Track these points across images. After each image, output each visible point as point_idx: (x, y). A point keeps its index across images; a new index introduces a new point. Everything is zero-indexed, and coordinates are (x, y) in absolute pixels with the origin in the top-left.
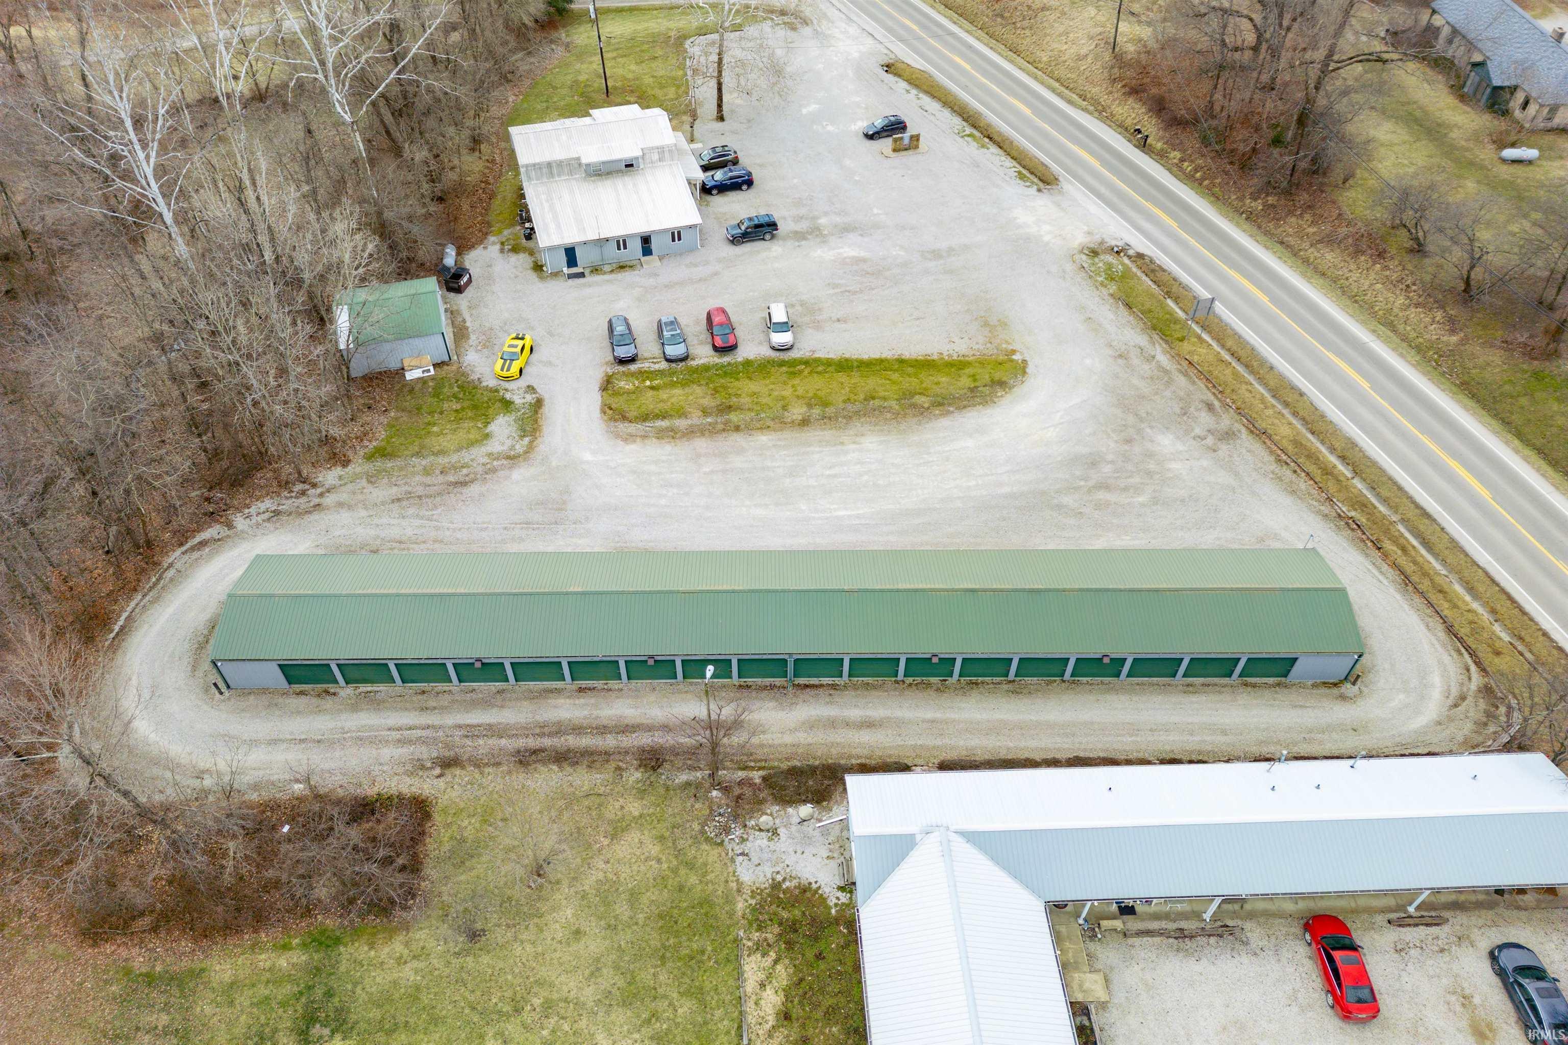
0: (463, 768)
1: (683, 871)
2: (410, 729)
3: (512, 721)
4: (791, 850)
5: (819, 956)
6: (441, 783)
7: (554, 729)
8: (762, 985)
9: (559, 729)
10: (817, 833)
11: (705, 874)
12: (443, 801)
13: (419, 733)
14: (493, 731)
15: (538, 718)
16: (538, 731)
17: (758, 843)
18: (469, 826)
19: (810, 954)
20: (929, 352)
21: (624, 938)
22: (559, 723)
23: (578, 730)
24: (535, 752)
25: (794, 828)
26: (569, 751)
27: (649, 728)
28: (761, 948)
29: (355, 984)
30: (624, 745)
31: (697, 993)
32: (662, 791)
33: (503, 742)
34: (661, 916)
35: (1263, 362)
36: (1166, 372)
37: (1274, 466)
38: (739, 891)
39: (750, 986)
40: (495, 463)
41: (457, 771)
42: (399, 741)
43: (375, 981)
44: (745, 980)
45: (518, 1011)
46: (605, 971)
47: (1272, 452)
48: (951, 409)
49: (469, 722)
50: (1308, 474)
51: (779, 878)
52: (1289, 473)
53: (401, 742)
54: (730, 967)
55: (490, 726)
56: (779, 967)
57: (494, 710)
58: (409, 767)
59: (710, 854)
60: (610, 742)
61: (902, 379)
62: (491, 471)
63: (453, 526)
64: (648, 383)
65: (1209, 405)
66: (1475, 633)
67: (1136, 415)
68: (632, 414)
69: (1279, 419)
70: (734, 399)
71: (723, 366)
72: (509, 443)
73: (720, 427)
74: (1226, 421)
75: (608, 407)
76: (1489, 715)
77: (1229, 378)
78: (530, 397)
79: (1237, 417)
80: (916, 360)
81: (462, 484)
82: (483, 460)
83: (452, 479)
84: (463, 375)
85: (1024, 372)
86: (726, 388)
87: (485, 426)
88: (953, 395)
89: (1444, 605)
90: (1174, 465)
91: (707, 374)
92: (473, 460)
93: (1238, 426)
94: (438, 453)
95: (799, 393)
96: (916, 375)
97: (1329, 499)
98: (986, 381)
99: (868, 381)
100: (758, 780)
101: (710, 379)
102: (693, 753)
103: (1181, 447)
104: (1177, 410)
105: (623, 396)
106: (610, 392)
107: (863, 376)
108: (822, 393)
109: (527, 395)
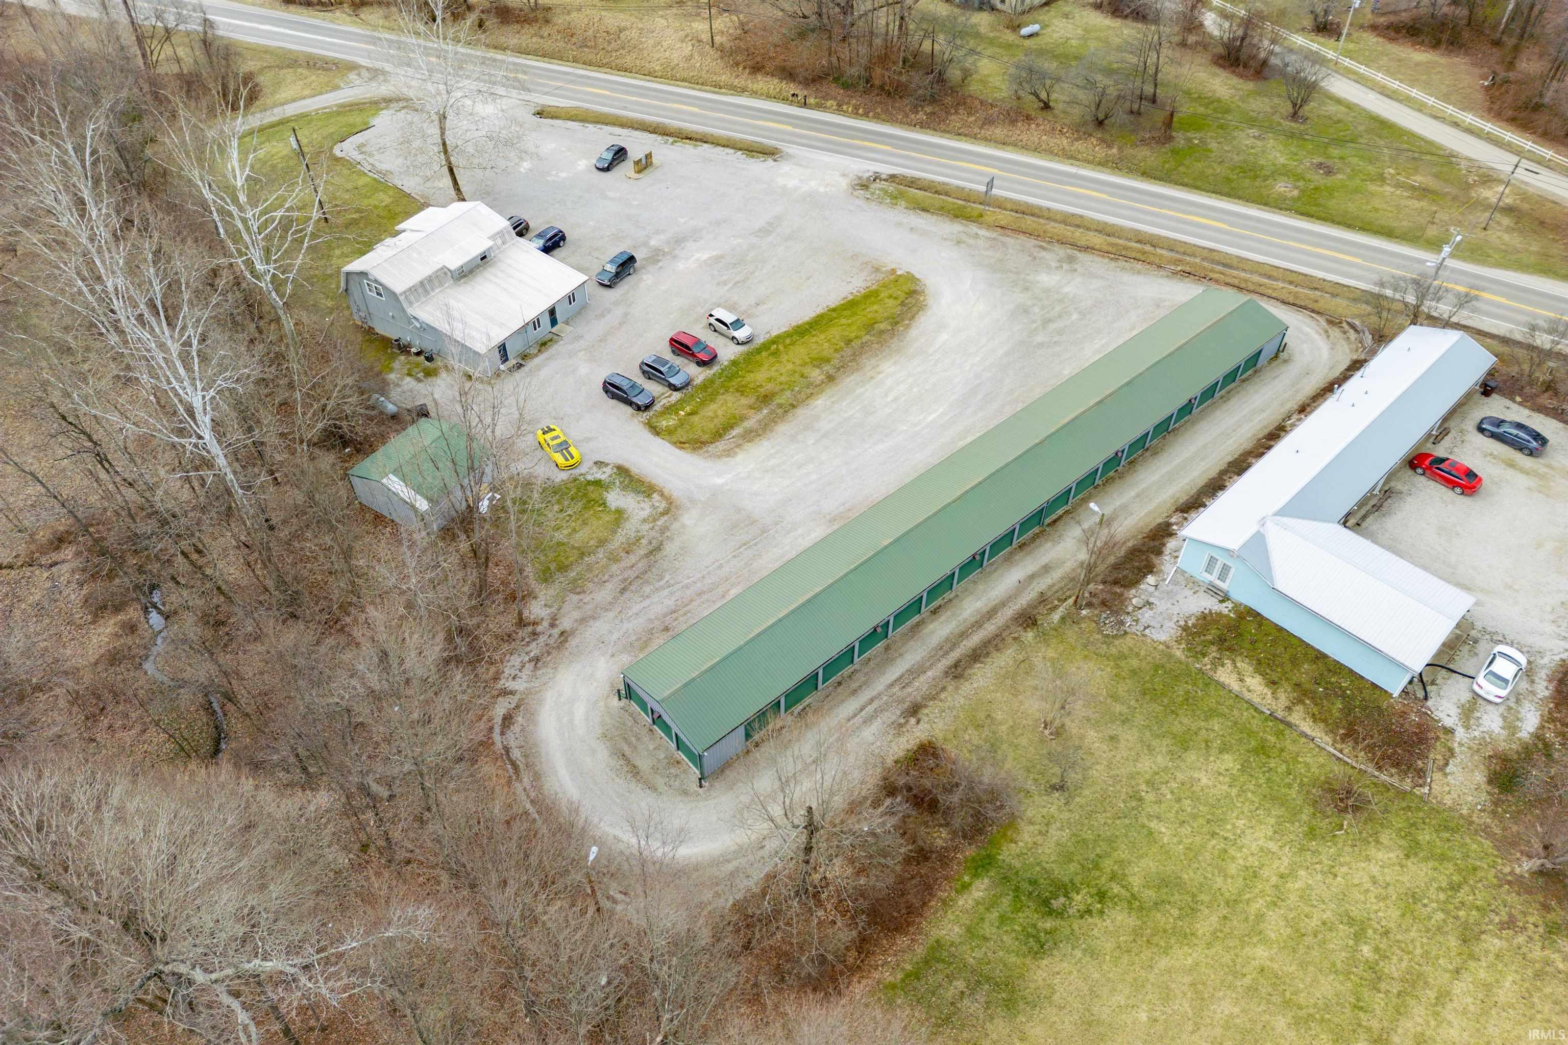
0: (926, 706)
1: (1123, 663)
2: (862, 710)
3: (918, 658)
4: (1169, 605)
5: (1253, 642)
6: (925, 726)
7: (949, 645)
8: (1242, 680)
9: (952, 643)
10: (1171, 587)
11: (1137, 655)
12: (939, 735)
13: (870, 709)
14: (917, 671)
15: (931, 646)
16: (941, 653)
17: (1147, 616)
18: (973, 737)
19: (1247, 646)
20: (843, 296)
21: (1139, 720)
22: (947, 639)
23: (963, 635)
24: (956, 666)
25: (1157, 594)
26: (974, 650)
27: (1003, 604)
28: (1217, 663)
29: (1040, 866)
30: (1000, 624)
31: (1211, 714)
32: (1053, 632)
33: (929, 673)
34: (1143, 695)
35: (1040, 208)
36: (994, 239)
37: (1113, 264)
38: (1168, 647)
39: (1235, 686)
40: (659, 523)
41: (926, 711)
42: (865, 722)
43: (1048, 854)
44: (1229, 685)
45: (1141, 799)
46: (1154, 743)
47: (1103, 257)
49: (893, 679)
50: (1134, 259)
51: (1182, 623)
52: (1124, 263)
53: (868, 721)
54: (1212, 687)
55: (910, 672)
56: (1239, 665)
57: (899, 661)
58: (892, 732)
59: (1127, 643)
60: (990, 628)
61: (850, 321)
62: (664, 530)
63: (695, 579)
64: (682, 413)
65: (1041, 247)
66: (1297, 297)
67: (1011, 272)
68: (706, 438)
69: (1087, 235)
70: (762, 390)
71: (720, 373)
72: (646, 506)
73: (780, 412)
74: (1060, 251)
75: (679, 443)
76: (1344, 333)
77: (1034, 226)
78: (609, 470)
79: (1062, 246)
80: (842, 305)
81: (656, 550)
82: (646, 527)
83: (642, 552)
84: (530, 484)
85: (917, 279)
86: (743, 386)
87: (606, 507)
88: (896, 314)
89: (1269, 292)
90: (1066, 290)
91: (717, 385)
92: (637, 532)
93: (1069, 251)
94: (601, 544)
95: (799, 363)
96: (855, 314)
97: (1159, 267)
98: (903, 296)
99: (831, 333)
100: (1101, 587)
101: (724, 387)
102: (1044, 601)
103: (1057, 278)
104: (1028, 258)
105: (680, 431)
106: (664, 433)
107: (823, 332)
108: (814, 356)
109: (605, 470)
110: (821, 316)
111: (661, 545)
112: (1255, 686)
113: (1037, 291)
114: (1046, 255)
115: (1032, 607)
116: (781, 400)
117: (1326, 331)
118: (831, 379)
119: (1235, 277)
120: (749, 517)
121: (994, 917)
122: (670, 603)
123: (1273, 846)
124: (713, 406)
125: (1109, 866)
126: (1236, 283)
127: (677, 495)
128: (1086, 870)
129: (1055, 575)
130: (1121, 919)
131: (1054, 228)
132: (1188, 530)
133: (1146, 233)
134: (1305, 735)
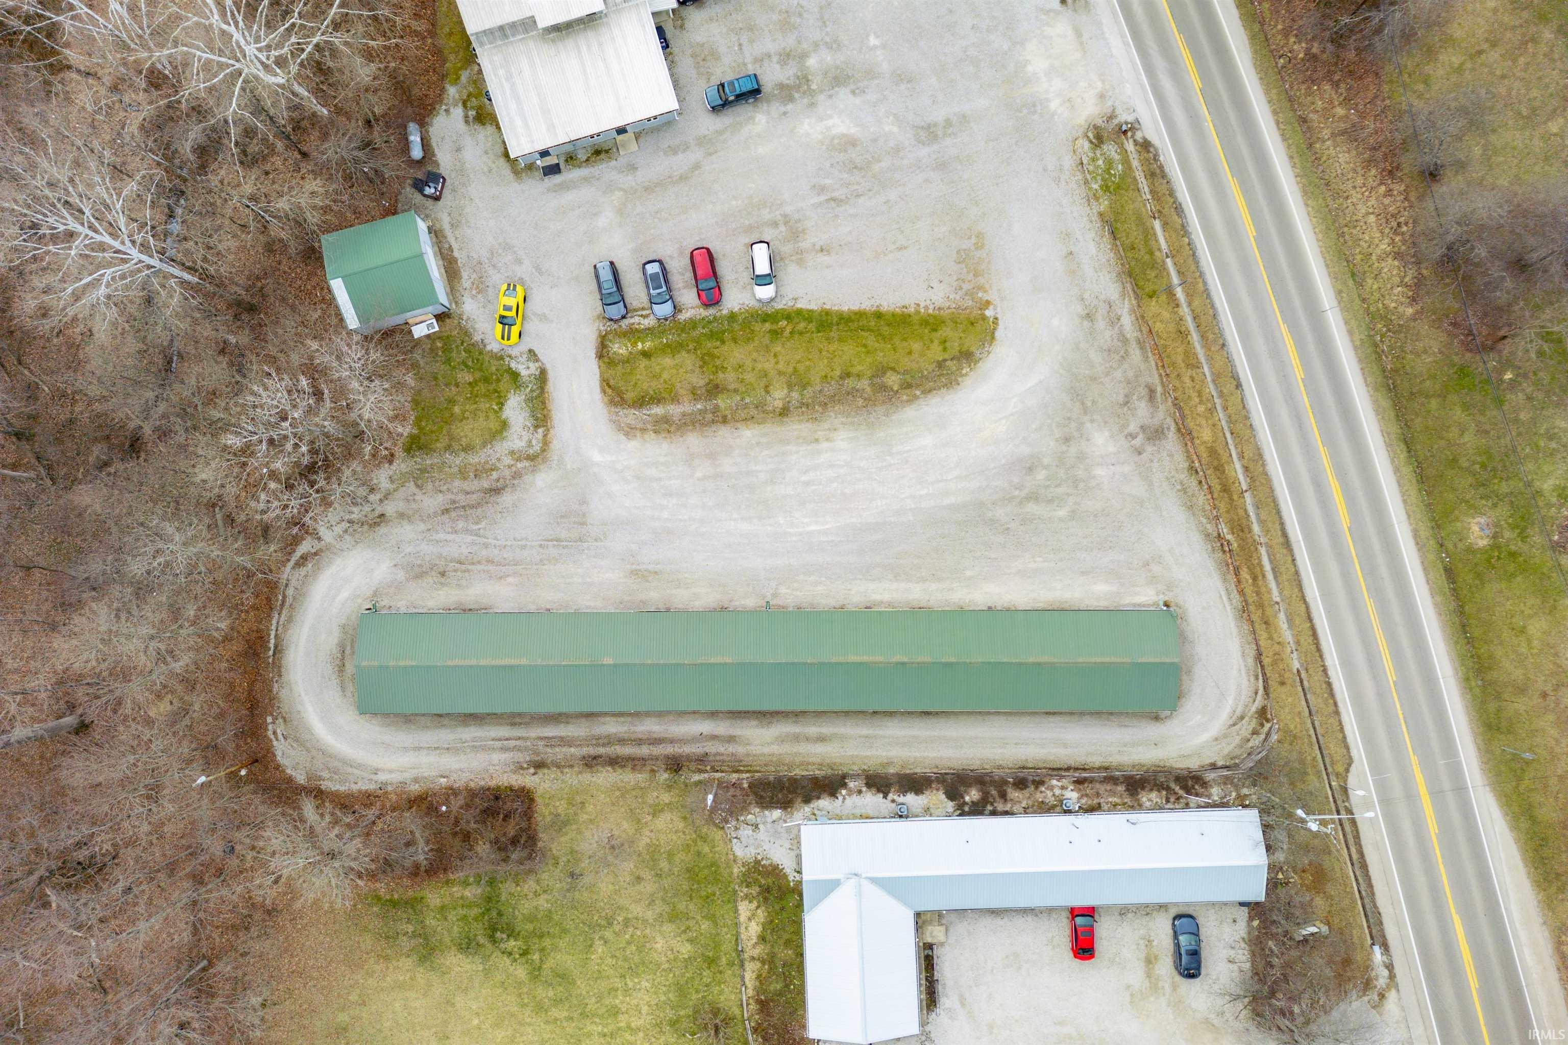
0: (549, 768)
1: (699, 843)
2: (508, 739)
3: (576, 734)
4: (767, 840)
5: (783, 909)
6: (536, 777)
7: (606, 741)
8: (750, 919)
9: (609, 740)
10: (783, 830)
11: (713, 847)
12: (540, 791)
13: (512, 743)
14: (564, 742)
15: (593, 732)
16: (594, 742)
17: (746, 832)
18: (561, 807)
19: (777, 907)
20: (906, 302)
21: (667, 882)
22: (609, 736)
23: (622, 741)
24: (595, 758)
25: (769, 826)
26: (618, 757)
27: (672, 741)
28: (749, 898)
29: (514, 909)
30: (655, 753)
31: (712, 918)
32: (682, 786)
33: (572, 750)
34: (688, 870)
35: (1220, 334)
36: (1125, 341)
37: (1184, 474)
38: (735, 861)
39: (743, 918)
40: (519, 465)
41: (546, 771)
42: (502, 748)
43: (526, 907)
44: (739, 914)
45: (610, 924)
46: (657, 902)
47: (1189, 457)
48: (918, 393)
49: (546, 735)
51: (759, 857)
52: (1194, 483)
53: (504, 749)
54: (730, 906)
55: (562, 739)
56: (759, 911)
57: (562, 726)
58: (512, 767)
59: (718, 835)
60: (644, 751)
61: (877, 345)
62: (517, 475)
63: (498, 543)
64: (640, 346)
65: (1152, 392)
66: (1274, 663)
67: (1083, 403)
68: (630, 396)
69: (1207, 419)
70: (721, 375)
71: (710, 322)
72: (526, 436)
73: (709, 417)
74: (1161, 414)
75: (606, 384)
76: (1255, 733)
77: (1179, 359)
78: (534, 368)
79: (1172, 410)
80: (893, 315)
81: (496, 491)
82: (508, 461)
83: (486, 484)
84: (466, 333)
85: (993, 338)
86: (712, 356)
87: (501, 409)
88: (921, 372)
89: (1263, 636)
90: (1099, 472)
91: (695, 334)
92: (499, 460)
93: (1170, 421)
94: (467, 449)
95: (781, 366)
96: (891, 339)
97: (1217, 518)
98: (955, 351)
99: (845, 349)
100: (746, 785)
101: (698, 341)
102: (701, 760)
103: (1111, 448)
104: (1121, 399)
105: (620, 367)
106: (606, 360)
107: (841, 340)
108: (801, 368)
109: (531, 365)
110: (860, 314)
111: (503, 489)
112: (753, 930)
113: (1073, 450)
114: (1142, 408)
115: (689, 758)
116: (723, 402)
117: (1242, 718)
118: (784, 412)
119: (1258, 593)
120: (584, 515)
121: (462, 912)
122: (465, 551)
123: (645, 1009)
124: (668, 361)
125: (547, 942)
126: (1250, 600)
127: (555, 445)
128: (533, 934)
129: (731, 749)
130: (521, 972)
131: (1192, 379)
132: (849, 801)
133: (1264, 465)
134: (743, 978)
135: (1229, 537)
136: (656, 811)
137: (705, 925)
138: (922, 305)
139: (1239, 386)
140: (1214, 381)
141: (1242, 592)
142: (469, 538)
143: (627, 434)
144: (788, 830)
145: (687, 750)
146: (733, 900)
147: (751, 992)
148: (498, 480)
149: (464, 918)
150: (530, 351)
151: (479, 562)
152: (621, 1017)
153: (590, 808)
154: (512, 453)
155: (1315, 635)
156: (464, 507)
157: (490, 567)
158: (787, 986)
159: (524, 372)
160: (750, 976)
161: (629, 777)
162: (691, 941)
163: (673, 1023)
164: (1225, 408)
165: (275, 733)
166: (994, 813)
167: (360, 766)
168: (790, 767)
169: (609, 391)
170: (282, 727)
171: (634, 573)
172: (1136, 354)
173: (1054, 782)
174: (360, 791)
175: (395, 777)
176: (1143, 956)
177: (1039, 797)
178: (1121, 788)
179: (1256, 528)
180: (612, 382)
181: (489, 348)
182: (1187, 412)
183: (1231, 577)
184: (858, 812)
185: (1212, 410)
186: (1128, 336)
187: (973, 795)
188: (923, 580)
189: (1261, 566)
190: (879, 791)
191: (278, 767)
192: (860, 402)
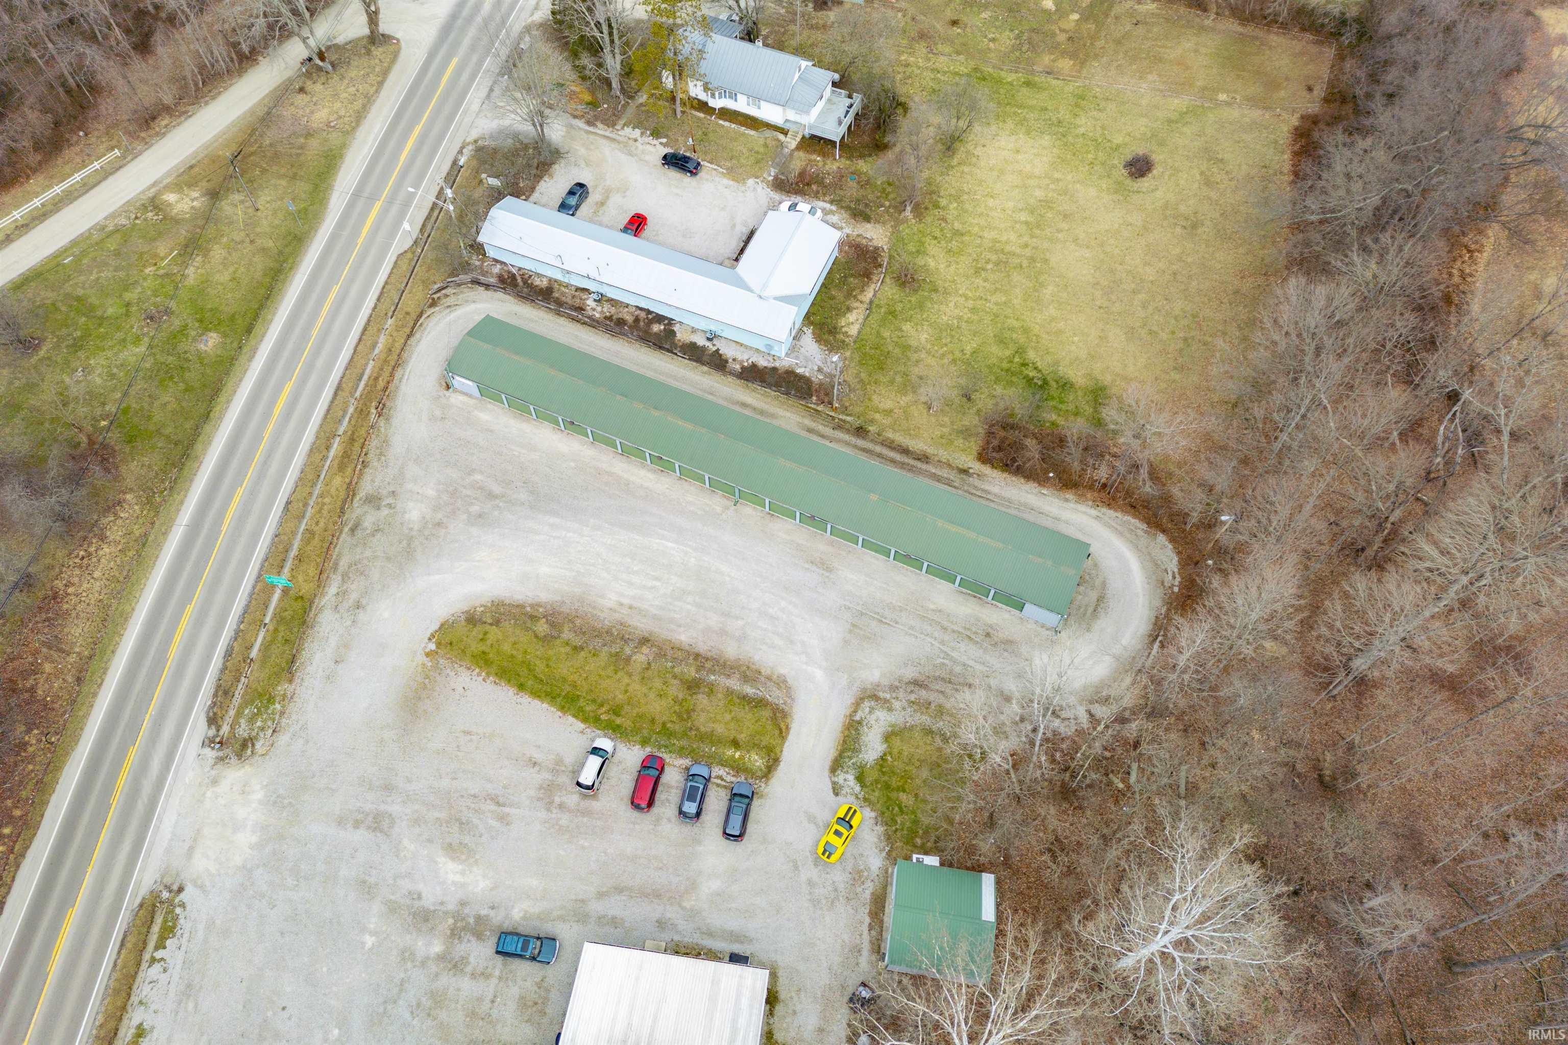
0: (957, 467)
1: (866, 381)
2: (983, 497)
3: (927, 479)
4: (816, 359)
5: (825, 317)
6: (970, 465)
7: (906, 467)
8: (852, 323)
9: (903, 466)
10: (801, 360)
11: (857, 374)
12: (971, 457)
14: (938, 477)
15: (913, 476)
16: (915, 469)
17: (828, 370)
18: (959, 442)
19: (829, 320)
21: (901, 368)
22: (902, 469)
23: (893, 461)
24: (919, 460)
25: (809, 367)
26: (901, 453)
28: (846, 335)
29: (1022, 394)
30: (871, 444)
31: (880, 336)
32: (862, 418)
33: (934, 471)
34: (882, 369)
36: (345, 575)
37: (375, 464)
38: (845, 358)
39: (857, 326)
40: (888, 696)
41: (961, 466)
42: (989, 493)
43: (1013, 392)
44: (857, 330)
45: (955, 360)
46: (914, 360)
47: (361, 473)
48: (528, 609)
49: (950, 488)
50: (362, 448)
51: (826, 352)
52: (370, 456)
53: (986, 491)
54: (861, 338)
55: (939, 481)
56: (843, 324)
58: (986, 478)
61: (538, 662)
62: (893, 688)
63: (932, 641)
64: (737, 755)
65: (353, 530)
66: (403, 326)
67: (409, 545)
68: (767, 713)
69: (328, 492)
70: (681, 696)
71: (666, 747)
72: (872, 719)
73: (708, 665)
74: (359, 511)
75: (783, 733)
76: (446, 296)
77: (316, 541)
78: (840, 778)
79: (348, 512)
80: (509, 681)
81: (917, 683)
82: (897, 705)
83: (923, 693)
84: (888, 838)
85: (442, 625)
86: (679, 715)
87: (885, 754)
88: (515, 624)
89: (398, 345)
90: (431, 492)
91: (683, 743)
92: (904, 709)
93: (356, 503)
94: (929, 732)
95: (626, 680)
96: (523, 662)
97: (372, 427)
98: (480, 628)
99: (565, 671)
100: (814, 398)
101: (685, 734)
102: (839, 427)
103: (411, 505)
104: (378, 536)
105: (763, 743)
106: (772, 755)
107: (564, 680)
108: (610, 671)
109: (841, 781)
110: (535, 694)
111: (910, 682)
112: (851, 317)
113: (439, 516)
114: (368, 522)
115: (848, 431)
116: (691, 672)
117: (449, 307)
118: (644, 641)
119: (382, 369)
120: (850, 632)
121: (1063, 407)
122: (962, 646)
123: (951, 305)
124: (720, 729)
125: (1005, 365)
126: (390, 368)
127: (849, 700)
128: (1013, 374)
129: (813, 425)
130: (1031, 355)
131: (317, 523)
132: (745, 357)
133: (314, 443)
134: (874, 295)
135: (373, 411)
136: (888, 412)
137: (886, 334)
138: (481, 678)
139: (288, 503)
140: (303, 517)
141: (392, 375)
142: (954, 654)
143: (785, 681)
144: (797, 358)
145: (847, 437)
146: (858, 339)
147: (873, 286)
148: (912, 692)
149: (1062, 402)
150: (837, 794)
151: (954, 631)
152: (971, 306)
153: (938, 433)
154: (890, 709)
155: (365, 330)
156: (950, 682)
157: (946, 624)
158: (845, 277)
159: (851, 777)
160: (869, 294)
161: (899, 438)
162: (901, 330)
163: (936, 290)
164: (310, 494)
165: (1174, 578)
166: (649, 312)
167: (1110, 527)
168: (777, 398)
169: (783, 726)
170: (1166, 580)
171: (829, 570)
172: (343, 564)
173: (598, 315)
174: (1116, 511)
175: (1082, 508)
176: (604, 208)
177: (613, 310)
178: (556, 295)
179: (351, 410)
180: (777, 732)
181: (873, 814)
182: (339, 503)
183: (392, 387)
184: (742, 349)
185: (321, 496)
186: (340, 578)
187: (657, 328)
188: (610, 474)
189: (366, 385)
190: (721, 355)
191: (1179, 553)
192: (578, 622)
